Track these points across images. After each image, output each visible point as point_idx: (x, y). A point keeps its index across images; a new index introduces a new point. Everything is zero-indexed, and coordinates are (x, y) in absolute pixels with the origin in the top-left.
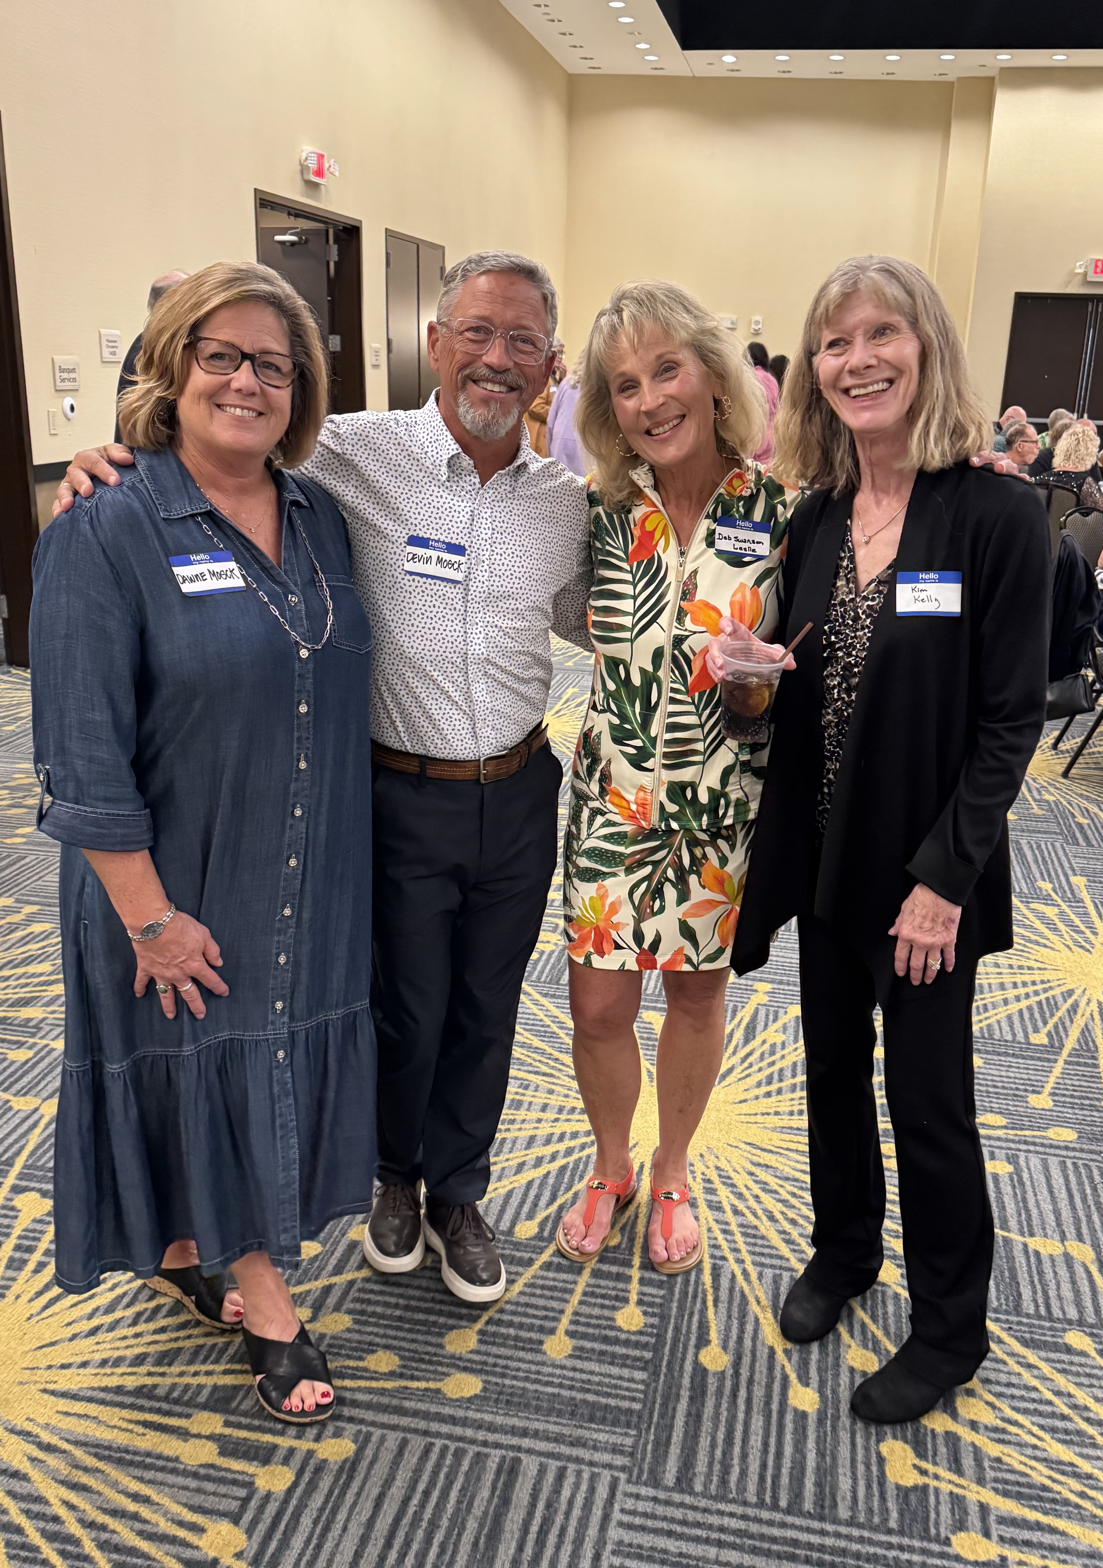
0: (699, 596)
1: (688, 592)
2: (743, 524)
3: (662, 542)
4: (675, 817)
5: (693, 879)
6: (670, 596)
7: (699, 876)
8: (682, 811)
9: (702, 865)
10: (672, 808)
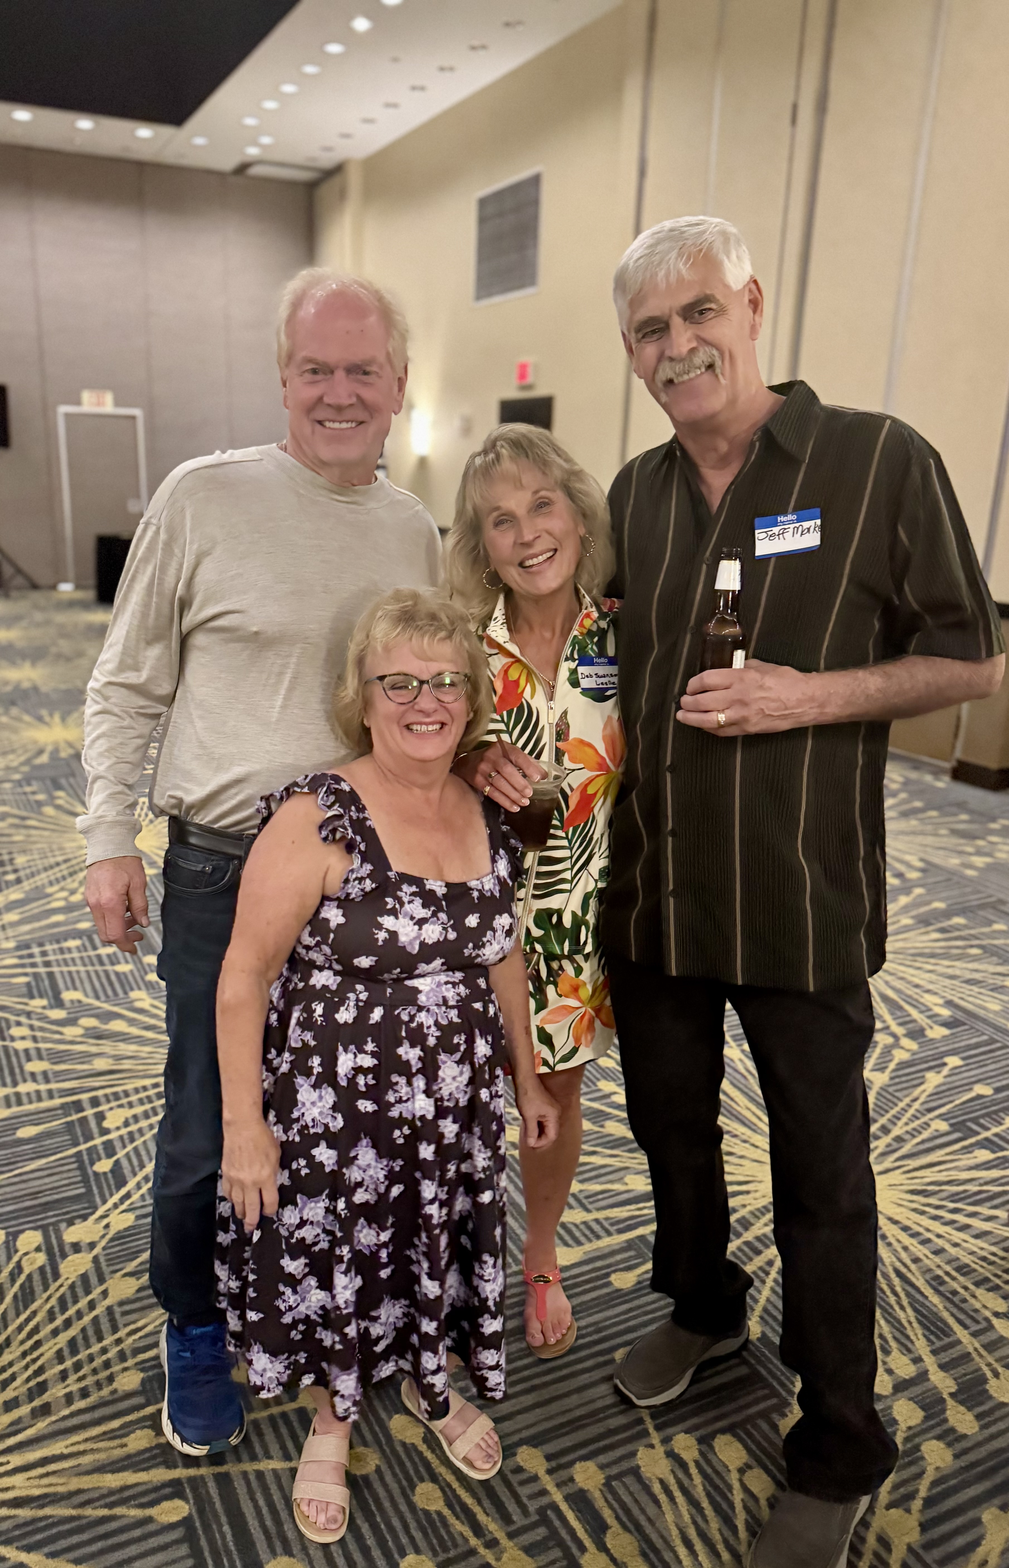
0: (572, 735)
1: (562, 733)
2: (599, 661)
3: (528, 689)
4: (538, 940)
5: (550, 990)
6: (545, 739)
7: (556, 985)
8: (547, 934)
9: (559, 975)
10: (537, 932)
